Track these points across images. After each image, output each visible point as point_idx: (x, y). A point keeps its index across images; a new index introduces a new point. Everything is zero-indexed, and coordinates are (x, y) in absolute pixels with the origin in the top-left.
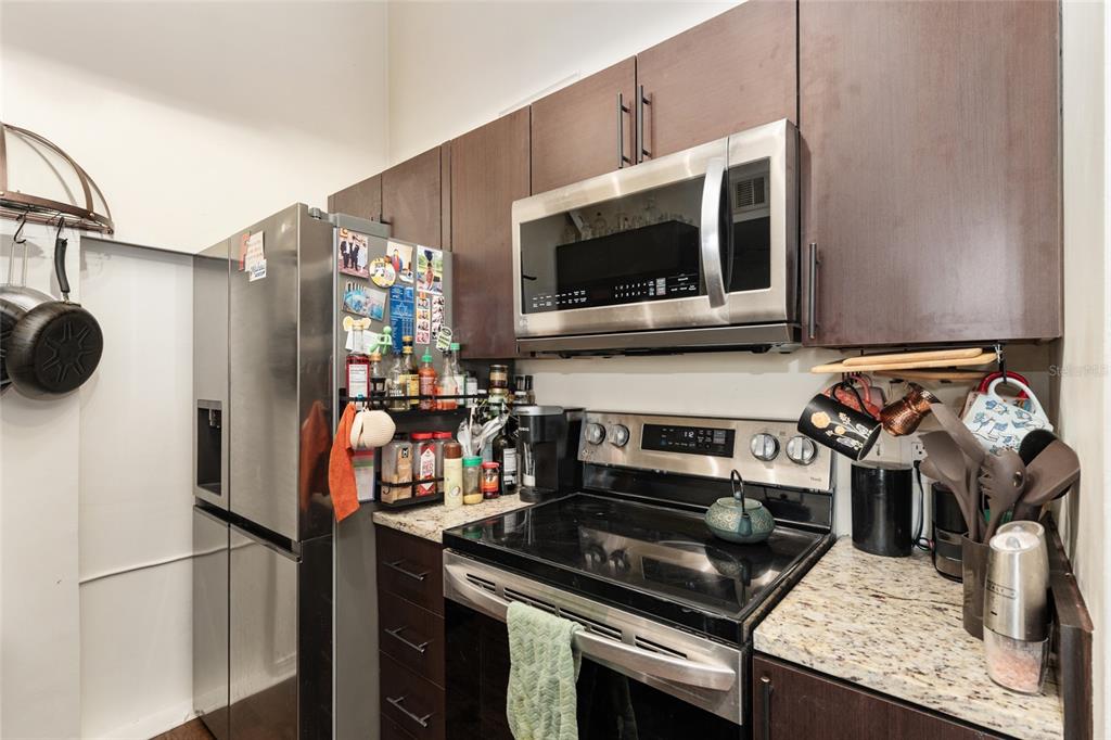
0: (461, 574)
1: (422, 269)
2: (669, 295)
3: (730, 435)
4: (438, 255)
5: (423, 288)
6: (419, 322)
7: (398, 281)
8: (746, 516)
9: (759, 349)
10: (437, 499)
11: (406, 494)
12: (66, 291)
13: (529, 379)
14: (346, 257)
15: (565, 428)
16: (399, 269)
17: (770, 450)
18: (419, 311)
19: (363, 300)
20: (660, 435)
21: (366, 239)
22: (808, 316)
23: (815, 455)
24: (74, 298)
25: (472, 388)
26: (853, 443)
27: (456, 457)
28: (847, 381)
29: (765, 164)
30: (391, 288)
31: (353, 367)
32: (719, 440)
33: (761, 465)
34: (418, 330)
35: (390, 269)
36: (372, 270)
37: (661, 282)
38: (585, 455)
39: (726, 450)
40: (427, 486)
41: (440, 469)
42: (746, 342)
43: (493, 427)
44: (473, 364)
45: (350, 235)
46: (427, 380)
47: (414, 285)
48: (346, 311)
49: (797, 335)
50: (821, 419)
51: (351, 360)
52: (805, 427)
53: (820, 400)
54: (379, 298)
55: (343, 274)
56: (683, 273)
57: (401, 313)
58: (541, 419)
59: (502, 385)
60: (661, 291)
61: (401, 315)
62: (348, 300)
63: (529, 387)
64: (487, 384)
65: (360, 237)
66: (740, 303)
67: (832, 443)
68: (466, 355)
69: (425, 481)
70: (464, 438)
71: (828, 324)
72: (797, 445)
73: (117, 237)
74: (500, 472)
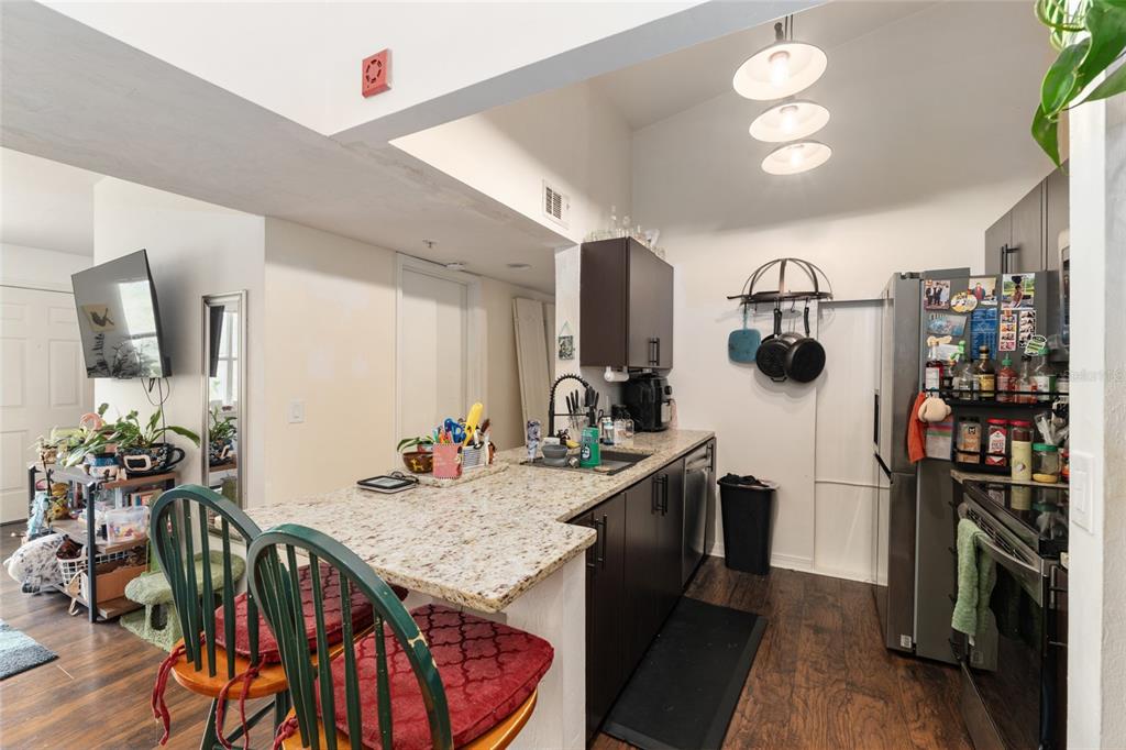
5: (1009, 307)
6: (1002, 334)
7: (979, 305)
10: (1006, 472)
11: (975, 460)
12: (808, 332)
14: (930, 298)
16: (981, 297)
18: (1003, 325)
19: (944, 324)
21: (948, 282)
24: (813, 335)
27: (1023, 440)
30: (972, 312)
31: (928, 370)
34: (1001, 340)
36: (953, 302)
40: (996, 459)
41: (1009, 448)
45: (935, 282)
46: (1003, 379)
47: (999, 306)
48: (930, 333)
51: (928, 365)
54: (960, 321)
55: (927, 310)
57: (983, 329)
61: (983, 331)
62: (932, 326)
65: (942, 282)
69: (994, 454)
73: (835, 300)
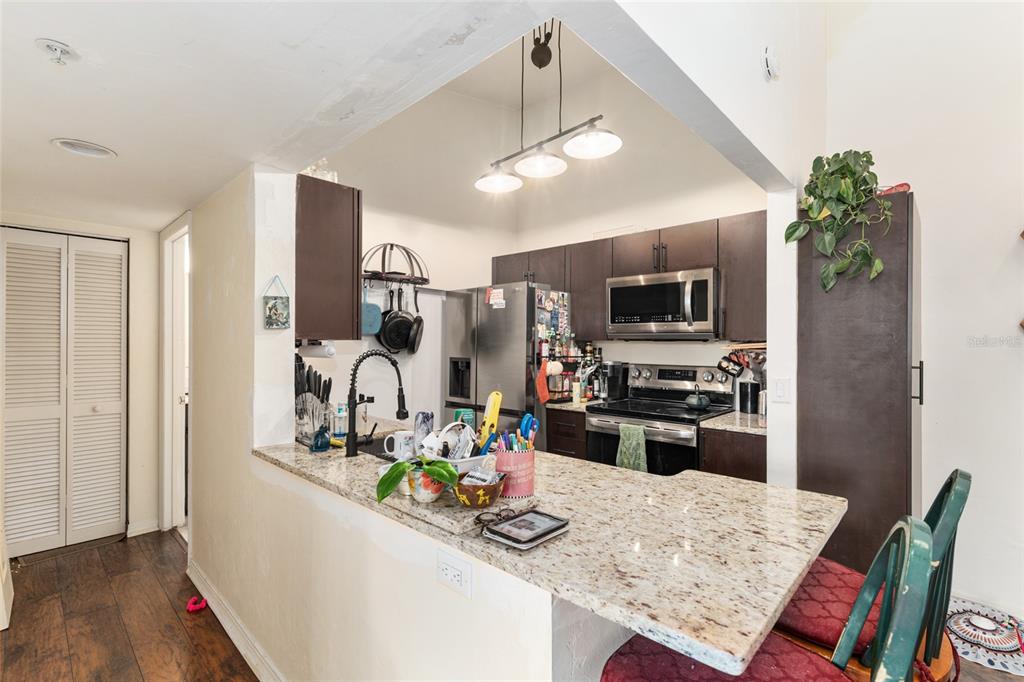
0: (594, 420)
1: (560, 302)
2: (673, 321)
3: (695, 372)
4: (566, 294)
5: (561, 310)
7: (554, 308)
8: (700, 399)
9: (705, 341)
10: (570, 400)
12: (418, 311)
13: (600, 349)
14: (539, 300)
15: (621, 371)
16: (554, 303)
17: (710, 378)
18: (560, 320)
19: (544, 317)
20: (665, 373)
21: (544, 292)
22: (721, 331)
23: (726, 380)
25: (580, 354)
26: (735, 372)
27: (577, 382)
28: (735, 353)
29: (706, 281)
30: (552, 311)
31: (542, 344)
32: (691, 375)
33: (707, 384)
34: (561, 328)
35: (551, 303)
36: (546, 304)
37: (670, 317)
38: (630, 382)
39: (693, 378)
40: (567, 393)
41: (571, 386)
42: (700, 338)
43: (589, 370)
44: (581, 342)
46: (566, 350)
47: (559, 309)
48: (538, 322)
49: (717, 336)
50: (724, 364)
51: (541, 342)
52: (720, 367)
53: (725, 358)
54: (548, 315)
55: (538, 307)
56: (677, 314)
57: (554, 322)
58: (613, 367)
59: (591, 352)
60: (670, 319)
62: (539, 317)
63: (600, 353)
64: (584, 352)
66: (698, 326)
67: (728, 372)
68: (579, 338)
69: (566, 391)
70: (578, 374)
71: (727, 333)
72: (719, 375)
74: (592, 390)
